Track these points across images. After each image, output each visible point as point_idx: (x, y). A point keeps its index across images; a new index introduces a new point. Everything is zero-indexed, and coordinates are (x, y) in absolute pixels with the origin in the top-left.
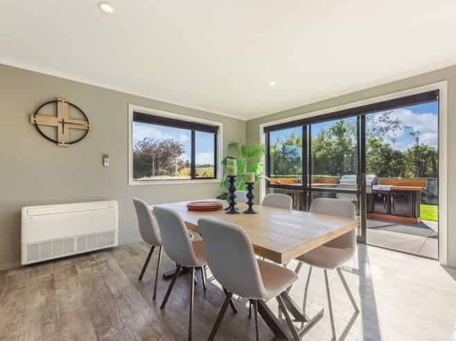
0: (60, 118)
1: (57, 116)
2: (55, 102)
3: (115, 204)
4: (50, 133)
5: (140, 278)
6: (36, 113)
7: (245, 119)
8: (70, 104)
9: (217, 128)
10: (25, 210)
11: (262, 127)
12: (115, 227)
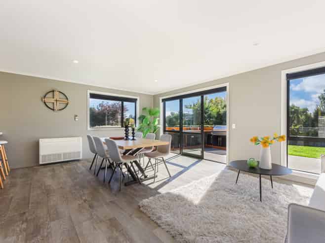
0: (55, 99)
1: (54, 98)
2: (53, 91)
3: (81, 138)
4: (51, 106)
5: (90, 168)
6: (45, 97)
7: (154, 94)
8: (60, 92)
9: (136, 99)
10: (40, 140)
11: (161, 99)
12: (81, 150)
